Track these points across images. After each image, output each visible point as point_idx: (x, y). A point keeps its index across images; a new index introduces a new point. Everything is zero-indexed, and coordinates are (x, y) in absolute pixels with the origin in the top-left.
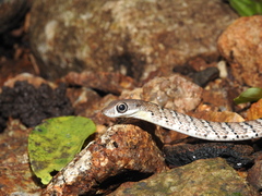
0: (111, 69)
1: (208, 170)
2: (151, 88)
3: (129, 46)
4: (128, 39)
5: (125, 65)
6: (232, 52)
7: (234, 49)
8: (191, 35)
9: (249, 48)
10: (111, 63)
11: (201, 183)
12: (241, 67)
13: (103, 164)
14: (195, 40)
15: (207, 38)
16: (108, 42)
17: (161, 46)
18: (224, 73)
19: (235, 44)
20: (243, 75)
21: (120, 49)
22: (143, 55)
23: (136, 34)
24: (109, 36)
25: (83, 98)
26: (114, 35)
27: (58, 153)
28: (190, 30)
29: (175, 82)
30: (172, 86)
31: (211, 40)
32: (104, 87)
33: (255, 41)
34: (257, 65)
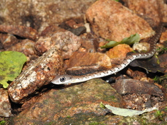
0: (21, 23)
1: (96, 84)
2: (56, 38)
3: (33, 11)
4: (32, 7)
5: (30, 22)
6: (94, 19)
7: (95, 17)
8: (67, 6)
9: (104, 18)
10: (21, 20)
11: (93, 90)
12: (98, 27)
13: (42, 79)
14: (69, 9)
15: (76, 9)
16: (20, 8)
17: (50, 12)
18: (88, 30)
19: (96, 15)
20: (99, 32)
21: (27, 12)
22: (41, 17)
23: (37, 5)
24: (21, 4)
25: (8, 40)
26: (23, 4)
27: (8, 71)
28: (67, 4)
29: (69, 36)
30: (67, 38)
31: (78, 10)
32: (21, 35)
33: (108, 14)
34: (108, 27)
